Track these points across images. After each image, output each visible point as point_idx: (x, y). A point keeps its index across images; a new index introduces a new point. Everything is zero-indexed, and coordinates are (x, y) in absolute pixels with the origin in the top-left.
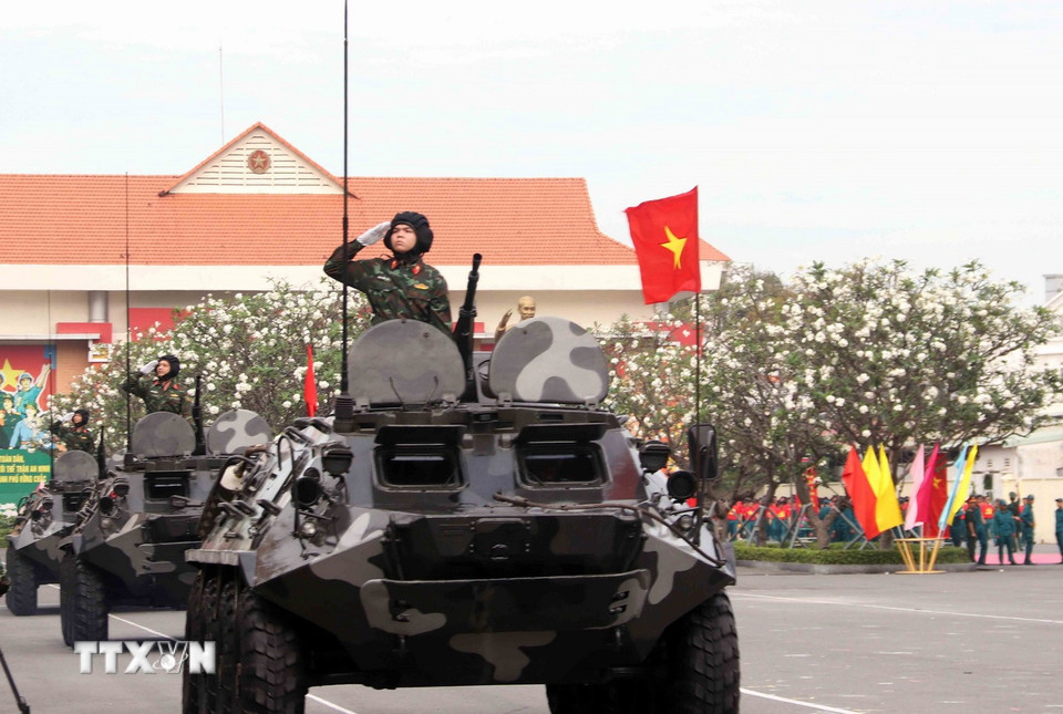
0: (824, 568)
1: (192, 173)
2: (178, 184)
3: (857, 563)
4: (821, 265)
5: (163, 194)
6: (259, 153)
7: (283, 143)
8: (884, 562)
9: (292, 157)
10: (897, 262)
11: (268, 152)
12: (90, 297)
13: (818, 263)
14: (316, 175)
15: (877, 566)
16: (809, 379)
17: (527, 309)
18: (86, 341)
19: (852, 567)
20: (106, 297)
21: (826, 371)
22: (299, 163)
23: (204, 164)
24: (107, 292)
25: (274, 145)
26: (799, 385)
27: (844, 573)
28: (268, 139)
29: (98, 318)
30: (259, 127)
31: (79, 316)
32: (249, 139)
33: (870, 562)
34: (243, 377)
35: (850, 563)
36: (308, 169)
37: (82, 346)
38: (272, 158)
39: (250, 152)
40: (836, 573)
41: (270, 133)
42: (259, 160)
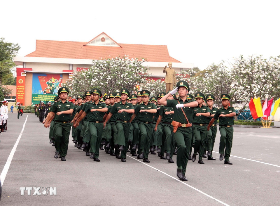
0: (243, 126)
1: (90, 42)
2: (87, 44)
3: (251, 125)
4: (242, 56)
5: (84, 45)
6: (103, 38)
7: (108, 36)
8: (257, 125)
9: (110, 39)
10: (260, 55)
11: (105, 38)
12: (69, 65)
13: (242, 55)
14: (114, 43)
15: (255, 126)
16: (241, 82)
17: (170, 65)
18: (68, 74)
19: (249, 126)
20: (73, 65)
21: (245, 80)
22: (111, 40)
23: (92, 40)
24: (73, 64)
25: (106, 36)
26: (239, 83)
27: (248, 127)
28: (105, 35)
29: (71, 69)
30: (103, 33)
31: (67, 69)
32: (101, 35)
33: (254, 125)
34: (109, 76)
35: (249, 125)
36: (113, 41)
37: (68, 75)
38: (106, 39)
39: (101, 38)
40: (246, 127)
41: (105, 34)
42: (103, 39)
